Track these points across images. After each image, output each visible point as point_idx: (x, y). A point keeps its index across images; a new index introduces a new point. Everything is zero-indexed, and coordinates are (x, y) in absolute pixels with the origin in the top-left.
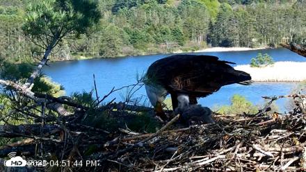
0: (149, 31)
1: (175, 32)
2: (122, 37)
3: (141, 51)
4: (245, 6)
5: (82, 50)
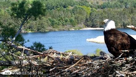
0: (59, 20)
1: (71, 21)
2: (48, 23)
3: (56, 29)
4: (102, 10)
5: (29, 29)
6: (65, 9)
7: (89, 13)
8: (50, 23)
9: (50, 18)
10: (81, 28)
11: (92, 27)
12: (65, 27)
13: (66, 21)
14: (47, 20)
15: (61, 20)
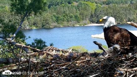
0: (64, 16)
1: (76, 17)
2: (52, 19)
3: (61, 25)
4: (107, 6)
5: (34, 25)
6: (70, 5)
7: (94, 9)
8: (54, 19)
9: (55, 14)
10: (86, 25)
11: (97, 23)
12: (70, 23)
13: (71, 17)
14: (52, 17)
15: (66, 16)
